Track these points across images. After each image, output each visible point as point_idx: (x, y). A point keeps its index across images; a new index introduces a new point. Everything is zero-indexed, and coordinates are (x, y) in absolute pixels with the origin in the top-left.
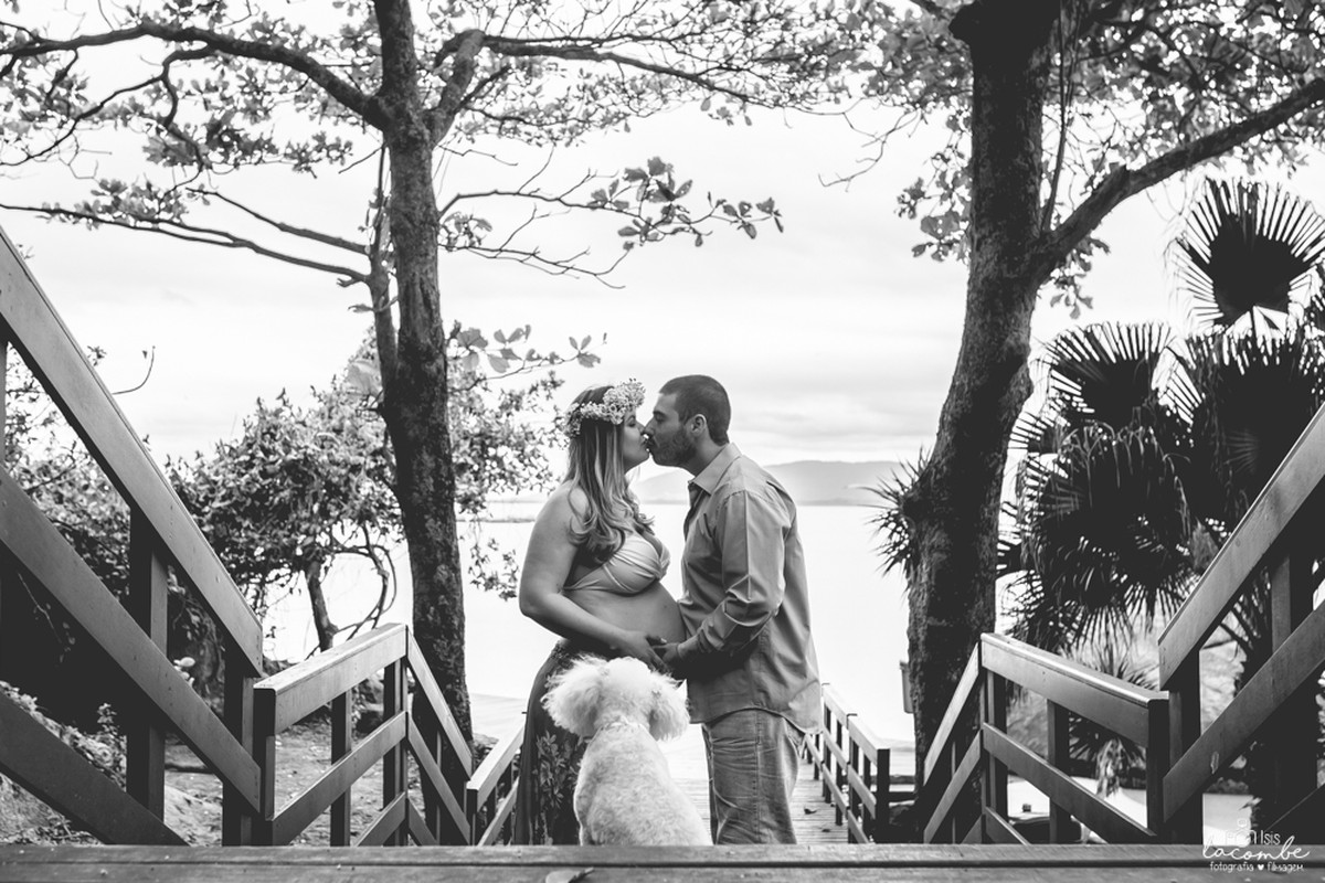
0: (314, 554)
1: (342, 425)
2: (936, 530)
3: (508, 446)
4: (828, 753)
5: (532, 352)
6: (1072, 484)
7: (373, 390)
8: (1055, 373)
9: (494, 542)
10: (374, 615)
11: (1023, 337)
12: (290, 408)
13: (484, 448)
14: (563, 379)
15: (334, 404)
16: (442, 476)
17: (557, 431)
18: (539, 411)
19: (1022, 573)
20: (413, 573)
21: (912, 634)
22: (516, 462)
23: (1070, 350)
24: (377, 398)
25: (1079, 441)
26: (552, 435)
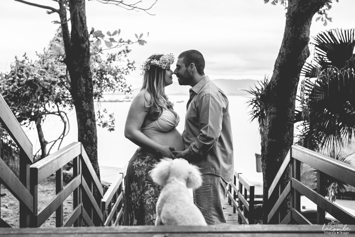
0: (39, 115)
1: (48, 66)
2: (272, 106)
3: (111, 74)
4: (230, 187)
5: (121, 39)
6: (322, 89)
7: (61, 54)
8: (317, 48)
9: (105, 110)
10: (62, 137)
11: (307, 34)
12: (28, 60)
13: (102, 75)
14: (131, 49)
15: (45, 58)
16: (88, 86)
17: (129, 69)
18: (122, 61)
19: (302, 122)
20: (78, 122)
21: (263, 144)
22: (114, 80)
23: (323, 39)
24: (63, 57)
25: (325, 73)
26: (127, 70)
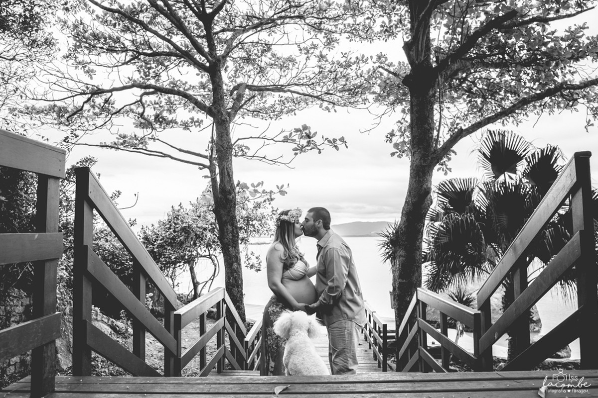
0: (192, 258)
1: (200, 215)
2: (401, 249)
3: (256, 220)
5: (264, 190)
6: (446, 233)
7: (211, 204)
8: (440, 196)
9: (253, 253)
10: (212, 278)
11: (429, 184)
12: (183, 209)
13: (248, 222)
14: (274, 198)
15: (198, 207)
16: (234, 232)
18: (267, 209)
19: (430, 262)
20: (225, 265)
21: (394, 284)
22: (259, 226)
23: (444, 188)
24: (212, 207)
25: (448, 218)
